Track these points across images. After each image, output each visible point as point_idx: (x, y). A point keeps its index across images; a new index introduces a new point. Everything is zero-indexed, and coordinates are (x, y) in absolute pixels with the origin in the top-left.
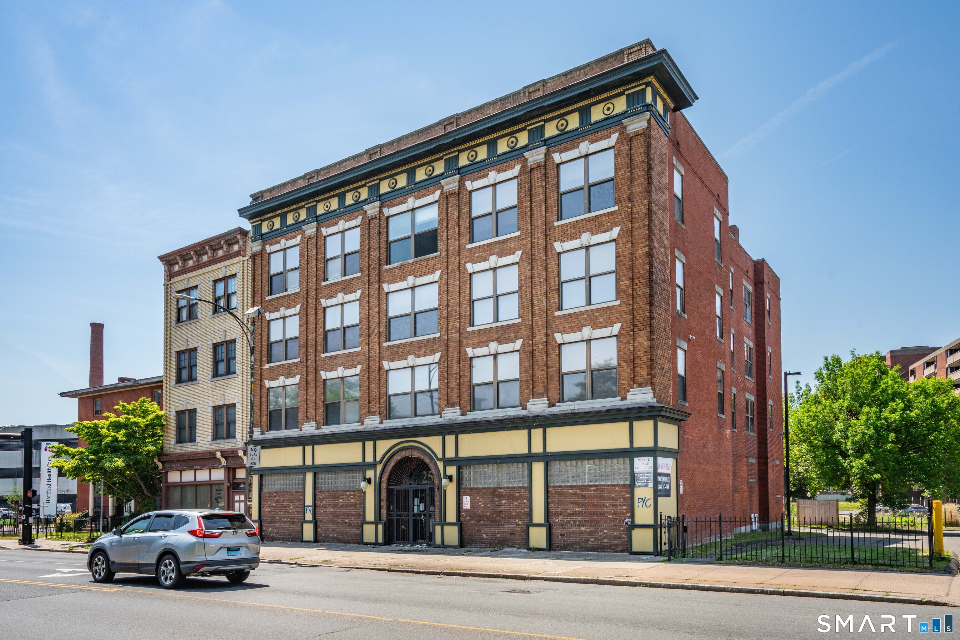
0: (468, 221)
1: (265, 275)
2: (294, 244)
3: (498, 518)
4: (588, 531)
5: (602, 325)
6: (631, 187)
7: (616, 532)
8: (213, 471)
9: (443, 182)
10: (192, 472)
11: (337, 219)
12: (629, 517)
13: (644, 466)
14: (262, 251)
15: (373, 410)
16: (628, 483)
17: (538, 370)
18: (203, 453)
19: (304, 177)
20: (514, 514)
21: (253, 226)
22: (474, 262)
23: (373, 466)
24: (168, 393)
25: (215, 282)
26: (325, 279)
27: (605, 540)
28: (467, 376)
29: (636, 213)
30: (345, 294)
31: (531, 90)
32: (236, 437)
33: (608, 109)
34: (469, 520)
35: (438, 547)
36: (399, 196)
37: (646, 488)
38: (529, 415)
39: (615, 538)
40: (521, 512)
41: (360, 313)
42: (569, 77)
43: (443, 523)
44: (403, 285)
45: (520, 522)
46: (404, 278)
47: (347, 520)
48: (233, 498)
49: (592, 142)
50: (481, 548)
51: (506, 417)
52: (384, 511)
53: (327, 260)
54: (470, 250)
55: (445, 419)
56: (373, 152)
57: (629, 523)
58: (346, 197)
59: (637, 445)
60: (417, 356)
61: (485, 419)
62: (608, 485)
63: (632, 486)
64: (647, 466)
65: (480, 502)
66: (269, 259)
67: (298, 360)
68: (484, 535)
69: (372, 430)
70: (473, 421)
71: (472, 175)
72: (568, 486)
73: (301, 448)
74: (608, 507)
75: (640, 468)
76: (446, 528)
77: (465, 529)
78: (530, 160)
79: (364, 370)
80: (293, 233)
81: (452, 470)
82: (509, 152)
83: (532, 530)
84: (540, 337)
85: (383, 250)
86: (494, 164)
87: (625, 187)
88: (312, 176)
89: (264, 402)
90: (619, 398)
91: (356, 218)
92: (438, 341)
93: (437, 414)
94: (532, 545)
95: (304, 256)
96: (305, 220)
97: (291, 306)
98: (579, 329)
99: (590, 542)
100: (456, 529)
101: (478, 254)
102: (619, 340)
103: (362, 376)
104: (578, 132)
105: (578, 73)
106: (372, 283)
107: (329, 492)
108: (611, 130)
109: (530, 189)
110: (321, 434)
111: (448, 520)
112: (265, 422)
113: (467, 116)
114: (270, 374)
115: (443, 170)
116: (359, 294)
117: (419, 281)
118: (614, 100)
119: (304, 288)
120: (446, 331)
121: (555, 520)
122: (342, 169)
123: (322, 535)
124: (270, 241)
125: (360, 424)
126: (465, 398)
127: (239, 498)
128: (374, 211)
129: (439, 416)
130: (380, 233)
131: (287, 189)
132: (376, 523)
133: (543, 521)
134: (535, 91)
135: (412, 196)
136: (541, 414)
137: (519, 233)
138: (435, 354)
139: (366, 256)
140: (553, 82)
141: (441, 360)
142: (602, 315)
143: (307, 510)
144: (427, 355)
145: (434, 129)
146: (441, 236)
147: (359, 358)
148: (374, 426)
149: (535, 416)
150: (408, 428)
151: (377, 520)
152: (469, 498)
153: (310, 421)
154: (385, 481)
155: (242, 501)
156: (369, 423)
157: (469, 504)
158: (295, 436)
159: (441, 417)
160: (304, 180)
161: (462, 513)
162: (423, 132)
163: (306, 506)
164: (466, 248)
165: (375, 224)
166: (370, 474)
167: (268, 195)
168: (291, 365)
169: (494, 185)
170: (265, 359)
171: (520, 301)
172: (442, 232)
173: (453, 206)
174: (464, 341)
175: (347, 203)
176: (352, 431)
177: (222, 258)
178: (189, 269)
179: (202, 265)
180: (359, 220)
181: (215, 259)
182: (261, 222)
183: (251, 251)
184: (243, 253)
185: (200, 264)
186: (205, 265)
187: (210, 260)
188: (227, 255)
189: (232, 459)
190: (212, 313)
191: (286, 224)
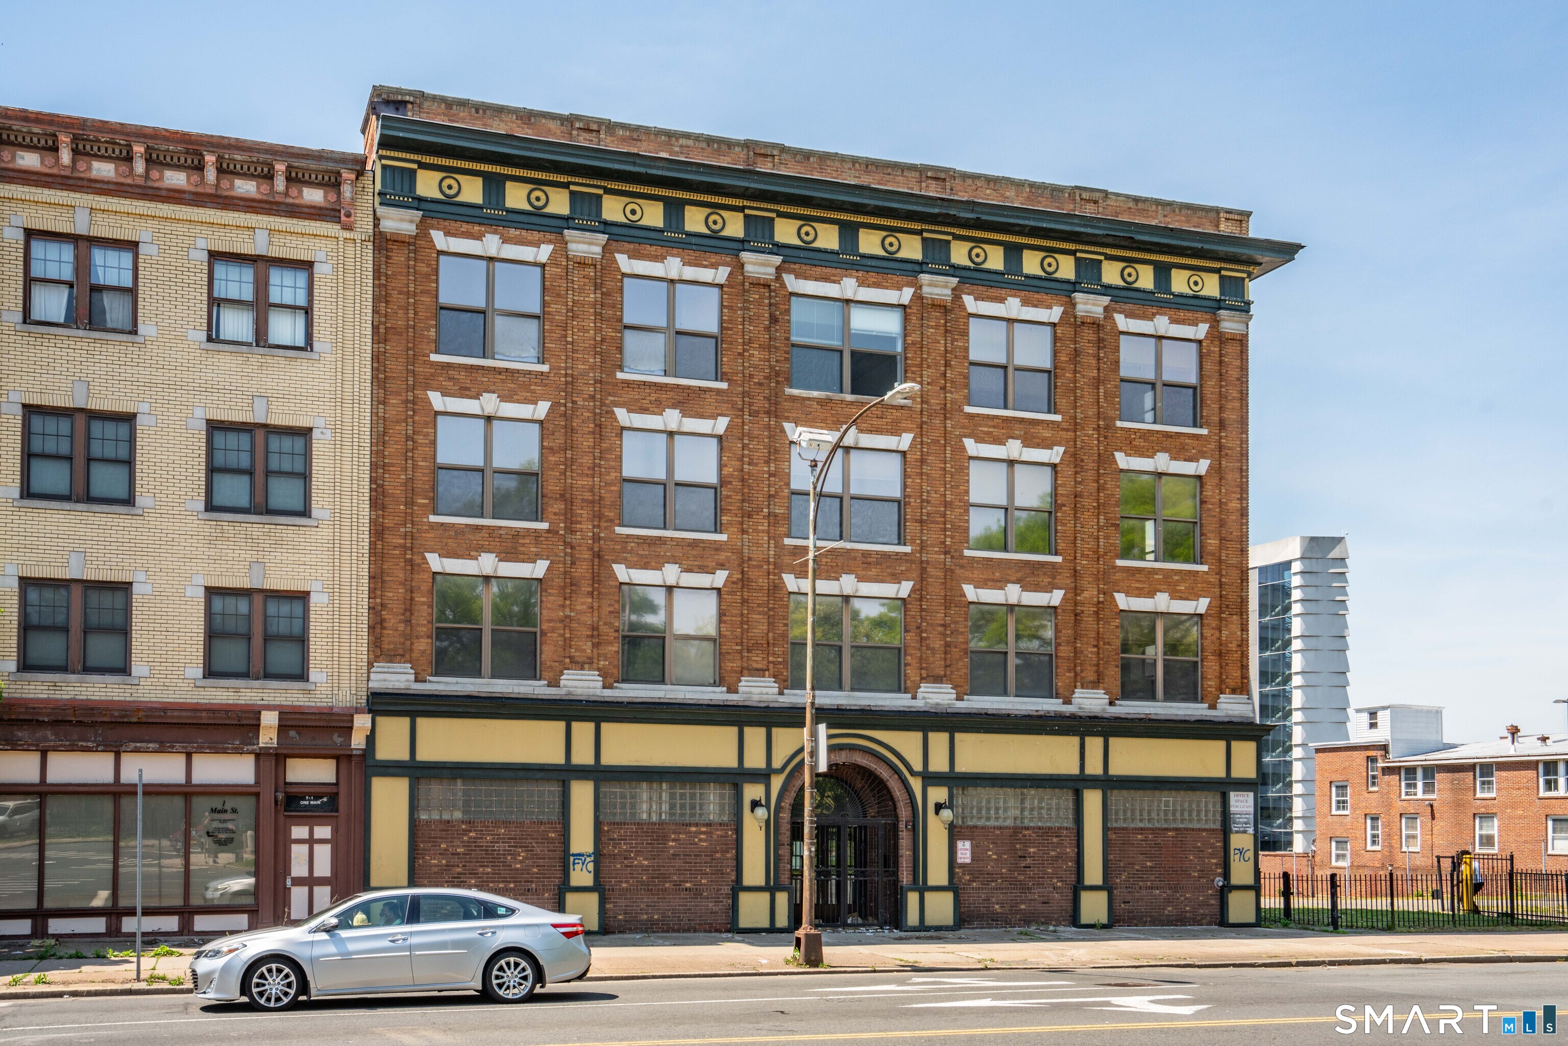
0: (966, 365)
1: (427, 301)
2: (531, 259)
3: (1022, 877)
4: (1164, 895)
5: (1182, 595)
6: (1221, 409)
7: (1203, 896)
8: (197, 759)
9: (925, 278)
10: (109, 758)
11: (664, 250)
12: (1220, 875)
13: (1242, 804)
14: (415, 238)
15: (755, 665)
16: (1219, 826)
17: (1087, 643)
18: (164, 708)
19: (564, 119)
20: (1050, 871)
21: (384, 167)
22: (979, 439)
23: (763, 776)
25: (215, 256)
26: (622, 368)
27: (1188, 908)
29: (1229, 448)
30: (685, 414)
31: (1084, 196)
32: (312, 678)
33: (1196, 283)
34: (969, 881)
35: (914, 929)
36: (823, 263)
37: (1244, 835)
38: (1081, 714)
39: (1202, 905)
40: (1061, 867)
41: (721, 465)
42: (1140, 205)
43: (923, 888)
45: (1060, 884)
46: (837, 425)
47: (688, 885)
48: (286, 832)
49: (1173, 321)
50: (990, 928)
51: (1042, 713)
52: (786, 867)
53: (625, 327)
54: (971, 416)
55: (926, 703)
56: (762, 151)
57: (1225, 884)
58: (686, 213)
59: (1236, 774)
60: (861, 579)
61: (1004, 712)
62: (1193, 830)
63: (1225, 831)
64: (1246, 804)
65: (989, 850)
66: (437, 265)
67: (545, 526)
68: (997, 907)
69: (762, 705)
70: (983, 712)
71: (975, 287)
72: (1135, 829)
73: (560, 725)
74: (1191, 860)
76: (928, 896)
77: (963, 897)
78: (1080, 307)
79: (733, 583)
80: (524, 233)
81: (939, 794)
82: (1039, 278)
83: (1084, 896)
84: (1090, 593)
85: (781, 356)
86: (1016, 287)
87: (1215, 406)
88: (591, 126)
89: (423, 603)
90: (1207, 705)
91: (714, 266)
92: (907, 561)
93: (899, 690)
94: (1084, 920)
95: (558, 295)
96: (566, 219)
97: (515, 397)
98: (1151, 594)
99: (1166, 912)
100: (949, 897)
101: (986, 429)
102: (1205, 621)
103: (729, 593)
104: (1151, 297)
105: (1154, 207)
106: (757, 412)
107: (638, 824)
108: (1199, 315)
109: (1077, 353)
110: (619, 700)
111: (931, 882)
112: (424, 652)
113: (968, 180)
114: (445, 540)
115: (918, 255)
116: (721, 425)
117: (867, 440)
118: (1204, 275)
119: (560, 368)
120: (923, 547)
121: (1118, 881)
122: (677, 149)
123: (620, 917)
124: (447, 223)
125: (725, 689)
126: (958, 670)
127: (311, 833)
128: (762, 269)
129: (909, 695)
130: (774, 320)
131: (506, 122)
132: (771, 888)
133: (1099, 882)
134: (1088, 201)
135: (851, 276)
136: (1099, 715)
137: (1058, 418)
138: (899, 583)
139: (739, 354)
140: (1116, 201)
141: (913, 596)
142: (1183, 580)
143: (574, 864)
144: (882, 581)
145: (903, 172)
146: (913, 372)
147: (723, 556)
148: (765, 697)
149: (1090, 717)
150: (851, 710)
151: (772, 883)
152: (968, 844)
153: (582, 669)
154: (788, 806)
155: (322, 841)
156: (754, 690)
157: (968, 854)
158: (540, 697)
159: (914, 697)
160: (562, 125)
161: (957, 870)
162: (877, 167)
163: (574, 855)
164: (962, 411)
165: (762, 297)
166: (753, 792)
167: (439, 110)
168: (517, 534)
169: (1010, 321)
170: (427, 501)
171: (1059, 528)
172: (916, 366)
173: (936, 327)
174: (959, 571)
175: (690, 227)
176: (710, 703)
177: (254, 205)
178: (98, 185)
179: (164, 193)
180: (722, 274)
181: (226, 197)
182: (414, 166)
183: (377, 224)
184: (342, 218)
185: (159, 189)
186: (176, 197)
187: (200, 190)
188: (278, 203)
189: (300, 734)
190: (202, 335)
191: (500, 203)
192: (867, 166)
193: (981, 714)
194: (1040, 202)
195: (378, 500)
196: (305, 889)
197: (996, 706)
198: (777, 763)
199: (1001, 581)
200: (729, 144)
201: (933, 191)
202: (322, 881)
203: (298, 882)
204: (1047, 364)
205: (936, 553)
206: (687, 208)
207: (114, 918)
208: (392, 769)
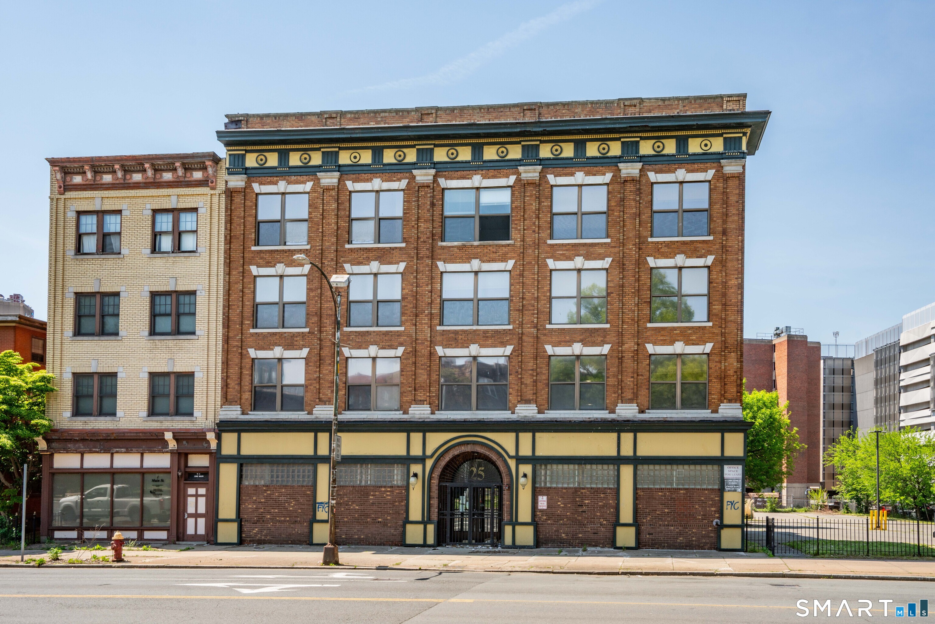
0: (549, 215)
1: (251, 219)
2: (302, 191)
3: (580, 518)
4: (677, 530)
5: (694, 342)
6: (725, 222)
7: (705, 531)
8: (146, 456)
9: (521, 169)
10: (108, 456)
11: (372, 175)
12: (718, 518)
13: (733, 473)
14: (245, 189)
15: (419, 398)
16: (716, 487)
17: (627, 376)
18: (131, 431)
19: (320, 115)
20: (598, 514)
21: (230, 155)
22: (556, 259)
23: (421, 460)
24: (58, 346)
25: (155, 212)
26: (350, 242)
27: (694, 539)
28: (544, 374)
29: (730, 247)
30: (382, 263)
31: (626, 103)
32: (195, 415)
33: (706, 145)
34: (546, 519)
35: (509, 547)
36: (461, 169)
37: (734, 493)
38: (618, 419)
39: (704, 537)
40: (606, 512)
41: (403, 289)
42: (667, 103)
43: (515, 523)
44: (466, 267)
45: (605, 522)
46: (468, 260)
47: (380, 520)
48: (185, 491)
49: (688, 171)
50: (559, 548)
51: (593, 419)
52: (435, 511)
53: (352, 220)
54: (552, 246)
55: (518, 416)
56: (426, 112)
57: (719, 524)
58: (384, 153)
59: (728, 453)
60: (481, 346)
61: (568, 419)
62: (698, 489)
63: (721, 491)
64: (736, 473)
65: (559, 502)
66: (256, 200)
67: (307, 330)
68: (563, 535)
69: (421, 420)
70: (554, 420)
71: (555, 169)
72: (657, 489)
73: (312, 434)
74: (697, 509)
75: (730, 475)
76: (518, 528)
77: (541, 529)
78: (623, 171)
79: (408, 353)
80: (299, 177)
81: (527, 469)
82: (596, 158)
83: (619, 530)
84: (630, 345)
85: (437, 224)
86: (582, 165)
87: (720, 221)
88: (331, 116)
89: (247, 374)
90: (710, 411)
91: (399, 180)
92: (510, 334)
93: (506, 410)
94: (619, 544)
95: (316, 208)
96: (320, 166)
97: (293, 264)
98: (672, 343)
99: (678, 541)
100: (531, 529)
101: (561, 252)
102: (710, 358)
103: (405, 359)
104: (673, 158)
105: (676, 102)
106: (423, 258)
107: (353, 486)
108: (708, 165)
109: (623, 200)
110: (343, 420)
111: (520, 520)
112: (247, 399)
113: (550, 107)
114: (258, 341)
115: (519, 156)
116: (402, 266)
117: (486, 266)
118: (711, 139)
119: (316, 246)
120: (521, 324)
121: (645, 521)
122: (379, 119)
123: (343, 537)
124: (260, 179)
125: (401, 412)
126: (541, 396)
127: (197, 491)
128: (425, 178)
129: (510, 412)
130: (433, 205)
131: (289, 122)
132: (424, 522)
133: (631, 521)
134: (630, 106)
135: (478, 174)
136: (631, 419)
137: (609, 240)
138: (505, 347)
139: (413, 226)
140: (650, 103)
141: (514, 354)
142: (695, 333)
143: (318, 508)
144: (495, 347)
145: (510, 109)
146: (516, 224)
147: (402, 339)
148: (422, 416)
149: (625, 421)
150: (472, 421)
151: (426, 519)
152: (545, 498)
153: (325, 404)
154: (436, 476)
155: (202, 496)
156: (416, 412)
157: (545, 504)
158: (301, 420)
159: (513, 413)
160: (318, 117)
161: (538, 513)
162: (494, 109)
163: (318, 503)
164: (546, 243)
165: (426, 193)
166: (416, 468)
167: (257, 121)
168: (293, 335)
169: (580, 186)
170: (249, 322)
171: (609, 307)
172: (516, 220)
173: (531, 196)
174: (543, 338)
175: (386, 161)
176: (391, 420)
177: (171, 184)
178: (105, 186)
179: (132, 185)
180: (403, 184)
181: (158, 182)
182: (244, 152)
183: (226, 185)
184: (210, 184)
185: (130, 183)
186: (137, 186)
187: (147, 181)
188: (181, 182)
189: (187, 442)
190: (149, 251)
191: (287, 164)
192: (488, 110)
193: (553, 421)
194: (598, 112)
195: (227, 324)
196: (194, 519)
197: (562, 416)
198: (429, 452)
199: (569, 342)
200: (408, 111)
201: (529, 118)
202: (201, 516)
203: (191, 516)
204: (605, 209)
205: (529, 328)
206: (385, 150)
207: (110, 531)
208: (229, 459)
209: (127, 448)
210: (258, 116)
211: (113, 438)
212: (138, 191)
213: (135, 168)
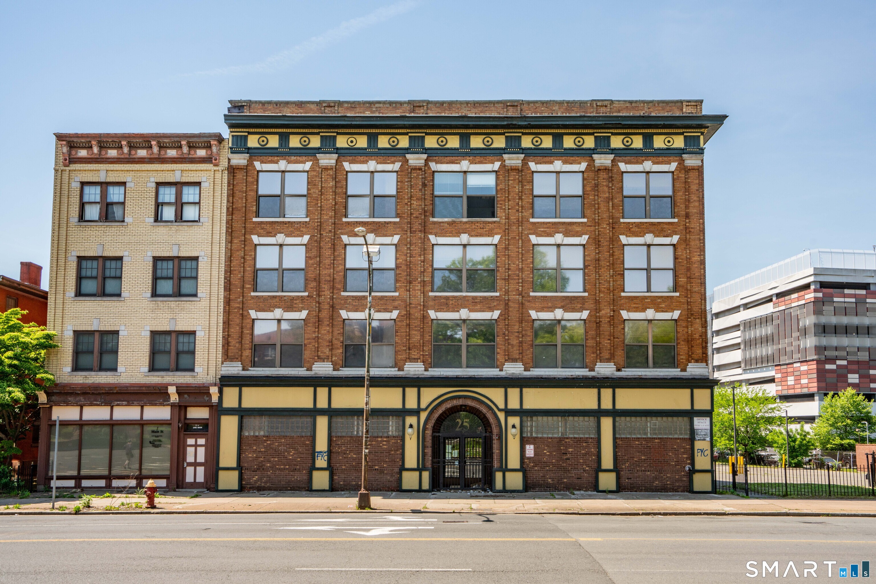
0: (531, 197)
1: (252, 194)
2: (301, 169)
3: (565, 465)
4: (653, 475)
5: (663, 310)
6: (687, 207)
7: (678, 476)
8: (146, 408)
9: (505, 156)
10: (108, 408)
11: (367, 158)
12: (689, 464)
13: (702, 424)
14: (247, 166)
15: (413, 357)
16: (687, 437)
17: (604, 338)
18: (133, 385)
19: (319, 103)
20: (581, 461)
21: (233, 136)
22: (538, 235)
23: (416, 412)
25: (159, 184)
26: (346, 216)
27: (668, 482)
28: (529, 336)
29: (692, 228)
30: (377, 235)
31: (598, 104)
32: (196, 370)
33: (669, 142)
34: (533, 466)
35: (500, 491)
36: (451, 155)
37: (704, 441)
38: (598, 376)
39: (677, 481)
40: (589, 459)
41: (397, 259)
42: (634, 105)
43: (505, 470)
44: (455, 240)
45: (587, 468)
46: (457, 234)
47: (377, 467)
48: (185, 442)
49: (654, 163)
50: (545, 492)
51: (575, 377)
52: (429, 458)
53: (348, 196)
54: (534, 224)
55: (507, 373)
56: (418, 105)
57: (691, 469)
58: (379, 139)
59: (697, 407)
60: (471, 311)
61: (552, 377)
62: (671, 439)
63: (692, 439)
64: (705, 424)
65: (545, 450)
66: (257, 177)
67: (306, 294)
68: (549, 480)
69: (415, 376)
70: (540, 377)
71: (536, 158)
72: (634, 438)
73: (312, 389)
74: (670, 456)
75: (699, 426)
76: (508, 474)
77: (529, 475)
78: (597, 162)
79: (402, 316)
80: (298, 158)
81: (515, 420)
82: (576, 149)
83: (601, 475)
84: (606, 311)
85: (428, 202)
86: (559, 155)
87: (683, 206)
88: (330, 105)
89: (248, 334)
90: (679, 369)
91: (393, 163)
92: (497, 300)
93: (494, 367)
94: (601, 488)
95: (315, 185)
96: (319, 149)
97: (293, 234)
98: (644, 310)
99: (654, 484)
100: (520, 475)
101: (543, 229)
102: (678, 323)
103: (400, 321)
104: (641, 152)
105: (642, 105)
106: (415, 231)
107: (351, 437)
108: (671, 158)
109: (597, 186)
110: (341, 376)
111: (510, 466)
112: (248, 356)
113: (531, 104)
114: (259, 304)
115: (503, 145)
116: (396, 239)
117: (474, 240)
118: (674, 137)
119: (315, 219)
120: (507, 292)
121: (624, 467)
122: (374, 109)
123: (342, 483)
124: (262, 158)
125: (397, 369)
126: (527, 355)
127: (196, 442)
128: (418, 162)
129: (498, 369)
130: (424, 185)
131: (290, 108)
132: (420, 469)
133: (611, 467)
134: (602, 106)
135: (466, 160)
136: (610, 377)
137: (585, 220)
138: (493, 311)
139: (406, 204)
140: (619, 104)
141: (501, 318)
142: (664, 302)
143: (317, 456)
144: (483, 311)
145: (494, 105)
146: (501, 204)
147: (396, 303)
148: (417, 373)
149: (604, 378)
150: (463, 378)
151: (421, 467)
152: (532, 447)
153: (324, 361)
154: (430, 427)
155: (201, 446)
156: (411, 369)
157: (532, 452)
158: (301, 376)
159: (501, 370)
160: (317, 106)
161: (526, 461)
162: (480, 104)
163: (317, 452)
164: (529, 221)
165: (418, 175)
166: (411, 420)
167: (259, 107)
168: (293, 299)
169: (558, 173)
170: (250, 286)
171: (586, 278)
172: (501, 200)
173: (514, 180)
174: (527, 304)
175: (380, 145)
176: (387, 376)
177: (175, 160)
178: (110, 160)
179: (137, 160)
180: (397, 166)
181: (163, 158)
182: (246, 134)
183: (229, 163)
184: (213, 161)
185: (135, 158)
186: (141, 161)
187: (152, 156)
188: (185, 158)
189: (189, 396)
190: (152, 220)
191: (287, 145)
192: (474, 105)
193: (539, 378)
194: (573, 110)
195: (228, 287)
196: (193, 468)
197: (547, 373)
198: (423, 405)
199: (551, 308)
200: (401, 103)
201: (511, 113)
202: (200, 464)
203: (190, 464)
204: (580, 193)
205: (514, 295)
206: (379, 136)
207: (108, 480)
208: (230, 412)
209: (128, 401)
210: (260, 102)
211: (115, 392)
212: (142, 165)
213: (141, 145)
